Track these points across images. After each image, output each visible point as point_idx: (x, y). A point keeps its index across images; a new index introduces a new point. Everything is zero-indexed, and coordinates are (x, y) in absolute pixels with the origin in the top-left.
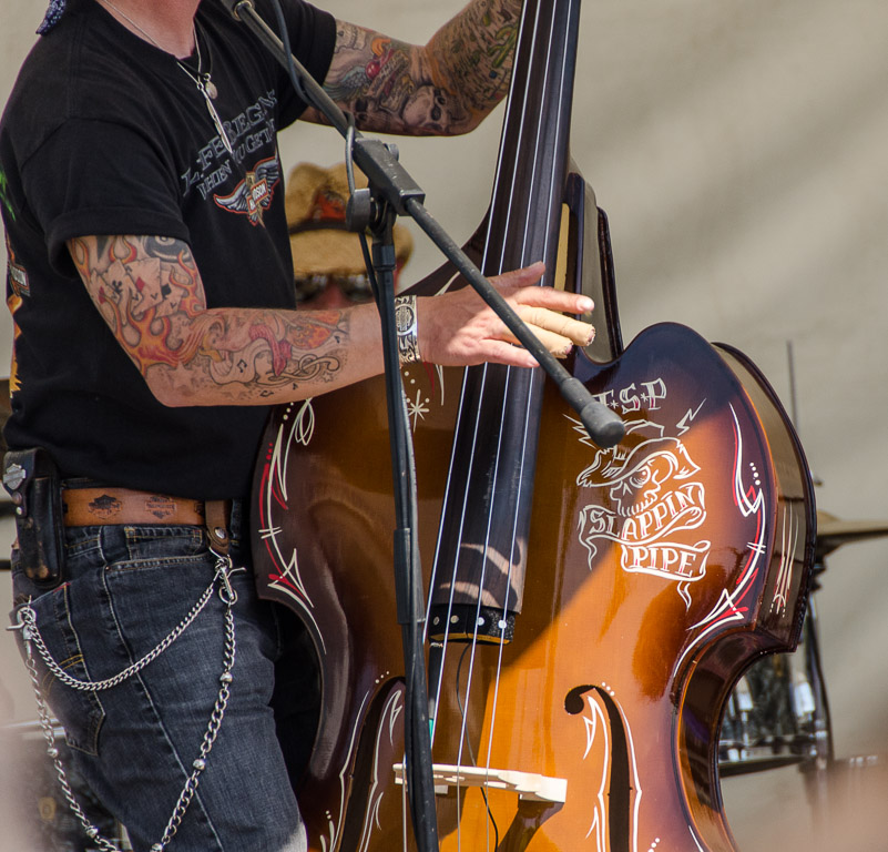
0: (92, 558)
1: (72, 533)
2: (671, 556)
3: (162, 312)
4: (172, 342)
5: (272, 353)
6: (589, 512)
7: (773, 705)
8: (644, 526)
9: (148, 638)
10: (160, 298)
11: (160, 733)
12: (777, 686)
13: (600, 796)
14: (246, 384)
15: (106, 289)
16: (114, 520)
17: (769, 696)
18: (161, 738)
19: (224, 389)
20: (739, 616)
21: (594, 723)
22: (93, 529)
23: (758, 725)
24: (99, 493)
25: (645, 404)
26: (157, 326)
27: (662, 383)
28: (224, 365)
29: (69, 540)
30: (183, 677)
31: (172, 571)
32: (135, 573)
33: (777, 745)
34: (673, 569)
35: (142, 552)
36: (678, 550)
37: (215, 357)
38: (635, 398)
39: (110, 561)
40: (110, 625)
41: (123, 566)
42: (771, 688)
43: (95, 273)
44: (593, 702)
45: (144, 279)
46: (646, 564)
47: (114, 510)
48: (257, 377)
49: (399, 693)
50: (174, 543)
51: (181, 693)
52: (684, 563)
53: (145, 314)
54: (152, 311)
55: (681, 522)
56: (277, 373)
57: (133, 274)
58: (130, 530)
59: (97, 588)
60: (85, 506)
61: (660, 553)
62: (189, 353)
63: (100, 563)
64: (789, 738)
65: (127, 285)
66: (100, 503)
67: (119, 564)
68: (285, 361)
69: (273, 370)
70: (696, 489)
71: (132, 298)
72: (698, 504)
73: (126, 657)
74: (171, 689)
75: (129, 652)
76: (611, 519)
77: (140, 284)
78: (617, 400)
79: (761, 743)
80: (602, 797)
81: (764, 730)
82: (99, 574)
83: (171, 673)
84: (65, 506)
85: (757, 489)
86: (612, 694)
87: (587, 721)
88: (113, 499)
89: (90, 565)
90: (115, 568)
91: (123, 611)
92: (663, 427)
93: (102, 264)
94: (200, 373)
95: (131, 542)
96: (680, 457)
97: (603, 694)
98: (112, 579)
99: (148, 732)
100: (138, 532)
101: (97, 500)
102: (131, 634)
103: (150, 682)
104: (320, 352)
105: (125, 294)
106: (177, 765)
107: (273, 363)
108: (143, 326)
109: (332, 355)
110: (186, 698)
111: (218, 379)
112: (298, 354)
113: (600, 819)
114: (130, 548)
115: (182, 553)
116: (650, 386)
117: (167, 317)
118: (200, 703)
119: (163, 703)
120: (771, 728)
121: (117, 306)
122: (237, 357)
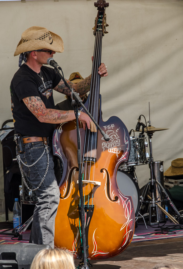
0: (28, 148)
1: (25, 144)
2: (115, 150)
3: (41, 108)
4: (43, 113)
5: (58, 115)
6: (103, 143)
7: (143, 157)
8: (111, 146)
9: (36, 159)
10: (41, 106)
11: (38, 173)
12: (144, 154)
13: (106, 184)
14: (54, 119)
15: (32, 105)
16: (30, 142)
17: (142, 155)
18: (38, 174)
19: (50, 120)
20: (125, 159)
21: (105, 174)
22: (27, 144)
23: (140, 159)
24: (28, 138)
25: (111, 128)
26: (41, 110)
27: (114, 125)
28: (51, 116)
29: (24, 146)
30: (41, 165)
31: (39, 149)
32: (34, 150)
33: (143, 162)
34: (116, 152)
35: (35, 146)
36: (116, 149)
37: (50, 115)
38: (110, 127)
39: (30, 148)
40: (30, 157)
41: (32, 149)
42: (142, 154)
43: (29, 103)
44: (104, 171)
45: (38, 104)
46: (112, 151)
47: (30, 140)
48: (55, 118)
49: (75, 169)
50: (39, 145)
51: (41, 167)
52: (117, 151)
53: (39, 109)
54: (40, 108)
55: (117, 145)
56: (58, 118)
57: (36, 103)
58: (33, 143)
59: (28, 152)
60: (26, 140)
61: (114, 149)
62: (46, 114)
63: (29, 148)
64: (145, 161)
65: (35, 105)
66: (28, 140)
67: (31, 148)
68: (60, 116)
69: (58, 117)
70: (119, 140)
71: (36, 106)
72: (119, 142)
73: (33, 162)
74: (40, 167)
75: (33, 161)
76: (107, 145)
77: (37, 105)
78: (107, 127)
79: (141, 162)
80: (106, 185)
81: (141, 160)
82: (29, 150)
83: (40, 164)
84: (23, 141)
85: (127, 140)
86: (107, 170)
87: (103, 174)
88: (30, 139)
89: (27, 149)
90: (31, 149)
91: (32, 155)
92: (114, 131)
93: (31, 102)
94: (47, 117)
95: (33, 145)
96: (116, 135)
97: (106, 170)
98: (31, 151)
99: (36, 173)
100: (34, 144)
101: (27, 139)
102: (33, 159)
103: (36, 165)
104: (65, 115)
105: (35, 106)
106: (40, 177)
107: (58, 116)
108: (39, 110)
109: (66, 116)
110: (42, 168)
111: (50, 118)
112: (62, 115)
113: (106, 188)
114: (33, 146)
115: (41, 146)
116: (112, 125)
117: (42, 109)
118: (44, 169)
119: (38, 168)
120: (142, 160)
121: (34, 108)
122: (53, 115)
